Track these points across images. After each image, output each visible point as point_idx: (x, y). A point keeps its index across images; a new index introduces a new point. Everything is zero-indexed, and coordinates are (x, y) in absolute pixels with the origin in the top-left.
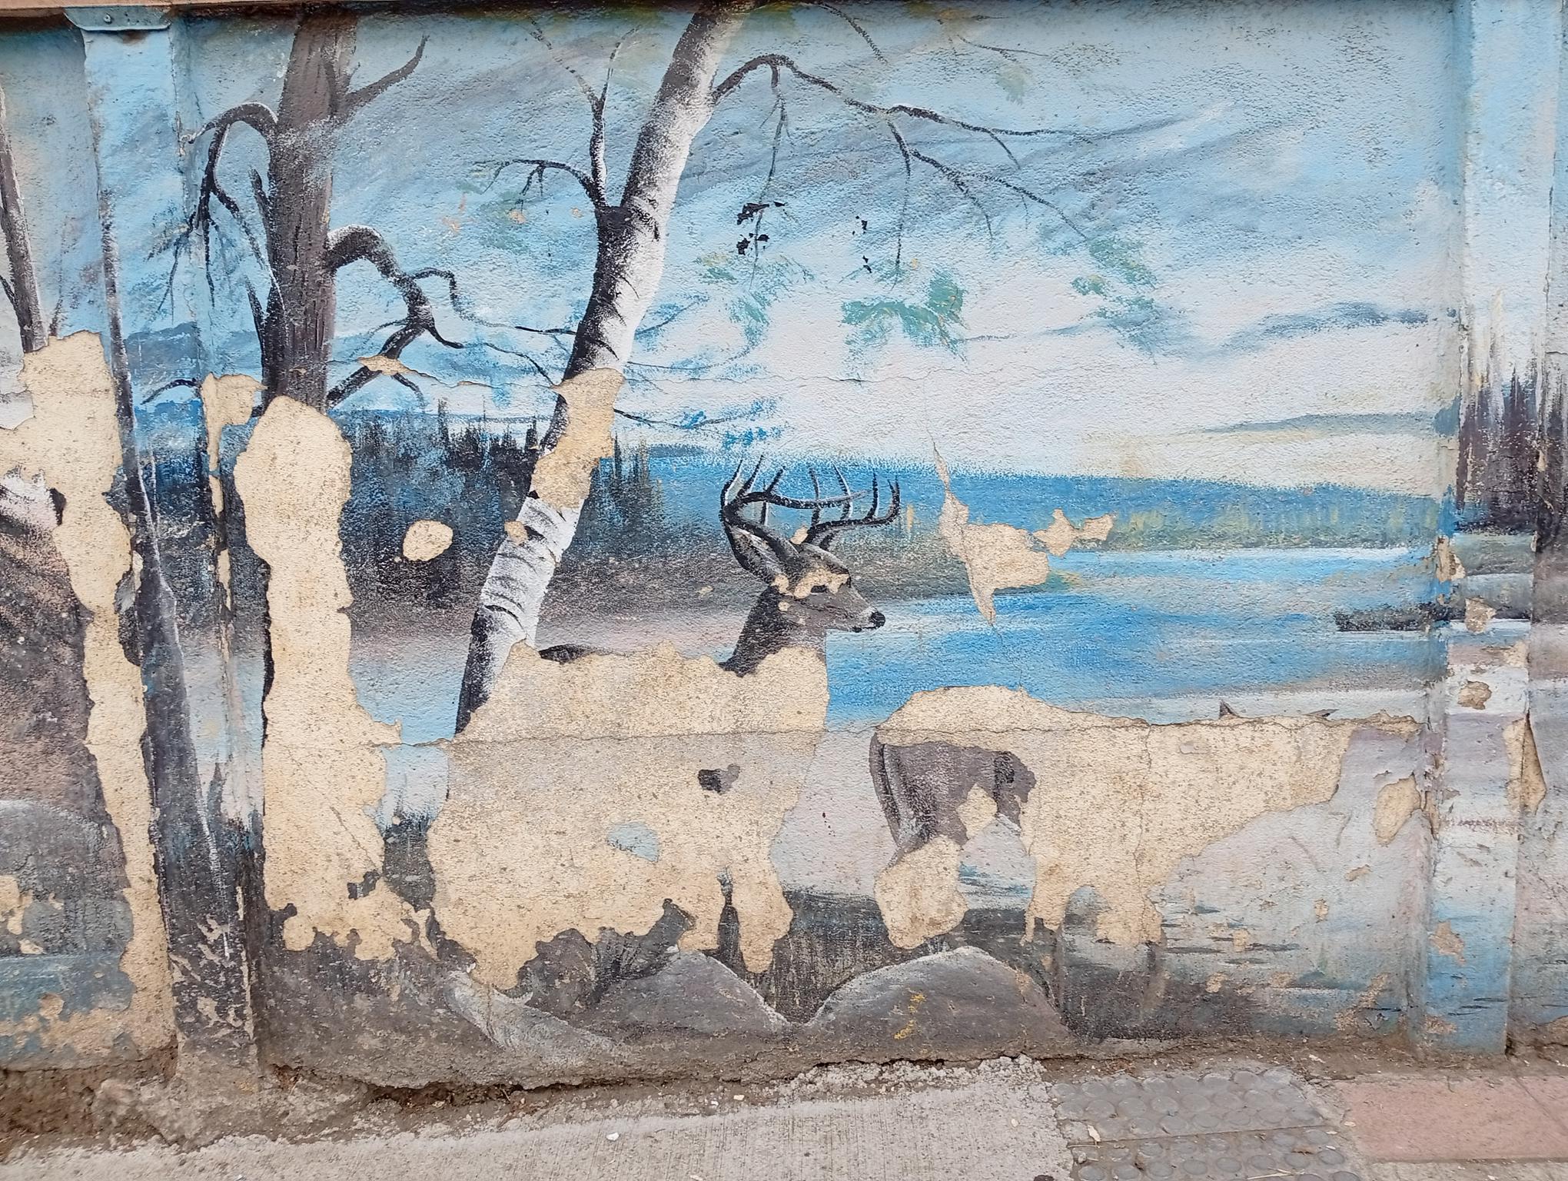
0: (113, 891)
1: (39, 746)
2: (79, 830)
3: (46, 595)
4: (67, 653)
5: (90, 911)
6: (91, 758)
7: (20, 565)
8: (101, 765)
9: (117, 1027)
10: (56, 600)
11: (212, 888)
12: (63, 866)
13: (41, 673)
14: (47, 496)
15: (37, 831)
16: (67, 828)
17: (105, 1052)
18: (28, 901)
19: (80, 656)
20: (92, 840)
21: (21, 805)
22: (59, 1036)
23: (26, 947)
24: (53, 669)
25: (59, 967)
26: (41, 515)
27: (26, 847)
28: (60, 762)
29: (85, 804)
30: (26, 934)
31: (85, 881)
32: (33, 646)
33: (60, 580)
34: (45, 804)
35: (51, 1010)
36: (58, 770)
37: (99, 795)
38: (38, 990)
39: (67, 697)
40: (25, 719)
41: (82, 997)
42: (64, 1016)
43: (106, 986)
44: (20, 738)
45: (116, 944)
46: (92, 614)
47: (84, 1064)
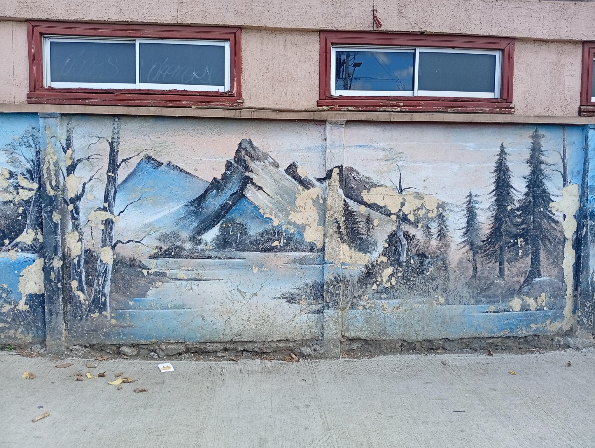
0: (563, 297)
1: (553, 266)
2: (559, 284)
3: (559, 235)
4: (561, 247)
5: (558, 301)
6: (563, 269)
7: (555, 229)
8: (564, 270)
9: (560, 326)
10: (561, 236)
11: (589, 295)
12: (554, 291)
13: (555, 251)
14: (562, 216)
15: (550, 284)
16: (556, 283)
17: (557, 331)
18: (547, 298)
19: (564, 248)
20: (561, 286)
21: (548, 278)
22: (548, 328)
23: (545, 309)
24: (558, 250)
25: (551, 313)
26: (560, 219)
27: (548, 287)
28: (557, 269)
29: (561, 278)
30: (545, 306)
31: (558, 294)
32: (555, 246)
33: (562, 233)
34: (553, 279)
35: (548, 322)
36: (556, 272)
37: (563, 276)
38: (546, 317)
39: (560, 256)
40: (551, 260)
41: (554, 320)
42: (551, 323)
43: (559, 317)
44: (550, 264)
45: (562, 308)
46: (568, 239)
47: (552, 334)
